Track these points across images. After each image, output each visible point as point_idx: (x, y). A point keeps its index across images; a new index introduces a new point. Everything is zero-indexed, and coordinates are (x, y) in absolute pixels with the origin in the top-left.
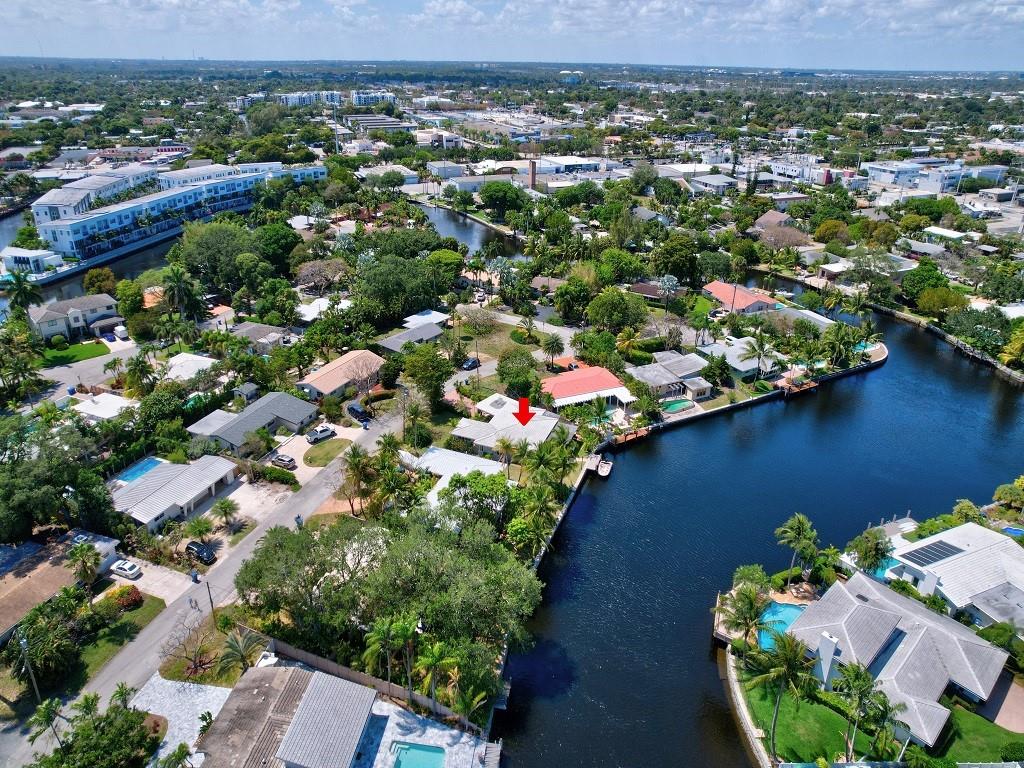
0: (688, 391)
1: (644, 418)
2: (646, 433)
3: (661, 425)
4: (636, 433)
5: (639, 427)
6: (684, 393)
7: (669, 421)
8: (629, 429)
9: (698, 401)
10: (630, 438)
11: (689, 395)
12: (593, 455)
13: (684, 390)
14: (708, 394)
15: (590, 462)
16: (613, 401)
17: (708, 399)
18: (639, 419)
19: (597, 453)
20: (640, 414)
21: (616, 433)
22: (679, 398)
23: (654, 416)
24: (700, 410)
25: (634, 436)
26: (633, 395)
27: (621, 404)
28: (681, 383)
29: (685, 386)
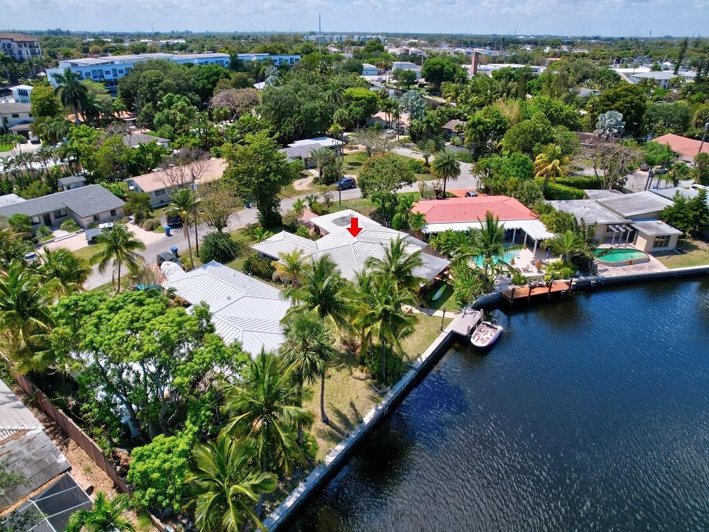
0: (639, 238)
1: (565, 264)
2: (567, 288)
3: (592, 279)
4: (549, 285)
5: (554, 277)
6: (631, 240)
7: (606, 275)
8: (539, 279)
9: (655, 254)
10: (537, 291)
11: (641, 244)
12: (469, 310)
13: (631, 236)
14: (672, 244)
15: (460, 321)
16: (518, 238)
17: (671, 253)
18: (557, 267)
19: (476, 308)
20: (559, 260)
21: (514, 282)
22: (623, 246)
23: (581, 264)
24: (658, 266)
25: (546, 290)
26: (550, 229)
27: (530, 243)
28: (628, 225)
29: (635, 230)
